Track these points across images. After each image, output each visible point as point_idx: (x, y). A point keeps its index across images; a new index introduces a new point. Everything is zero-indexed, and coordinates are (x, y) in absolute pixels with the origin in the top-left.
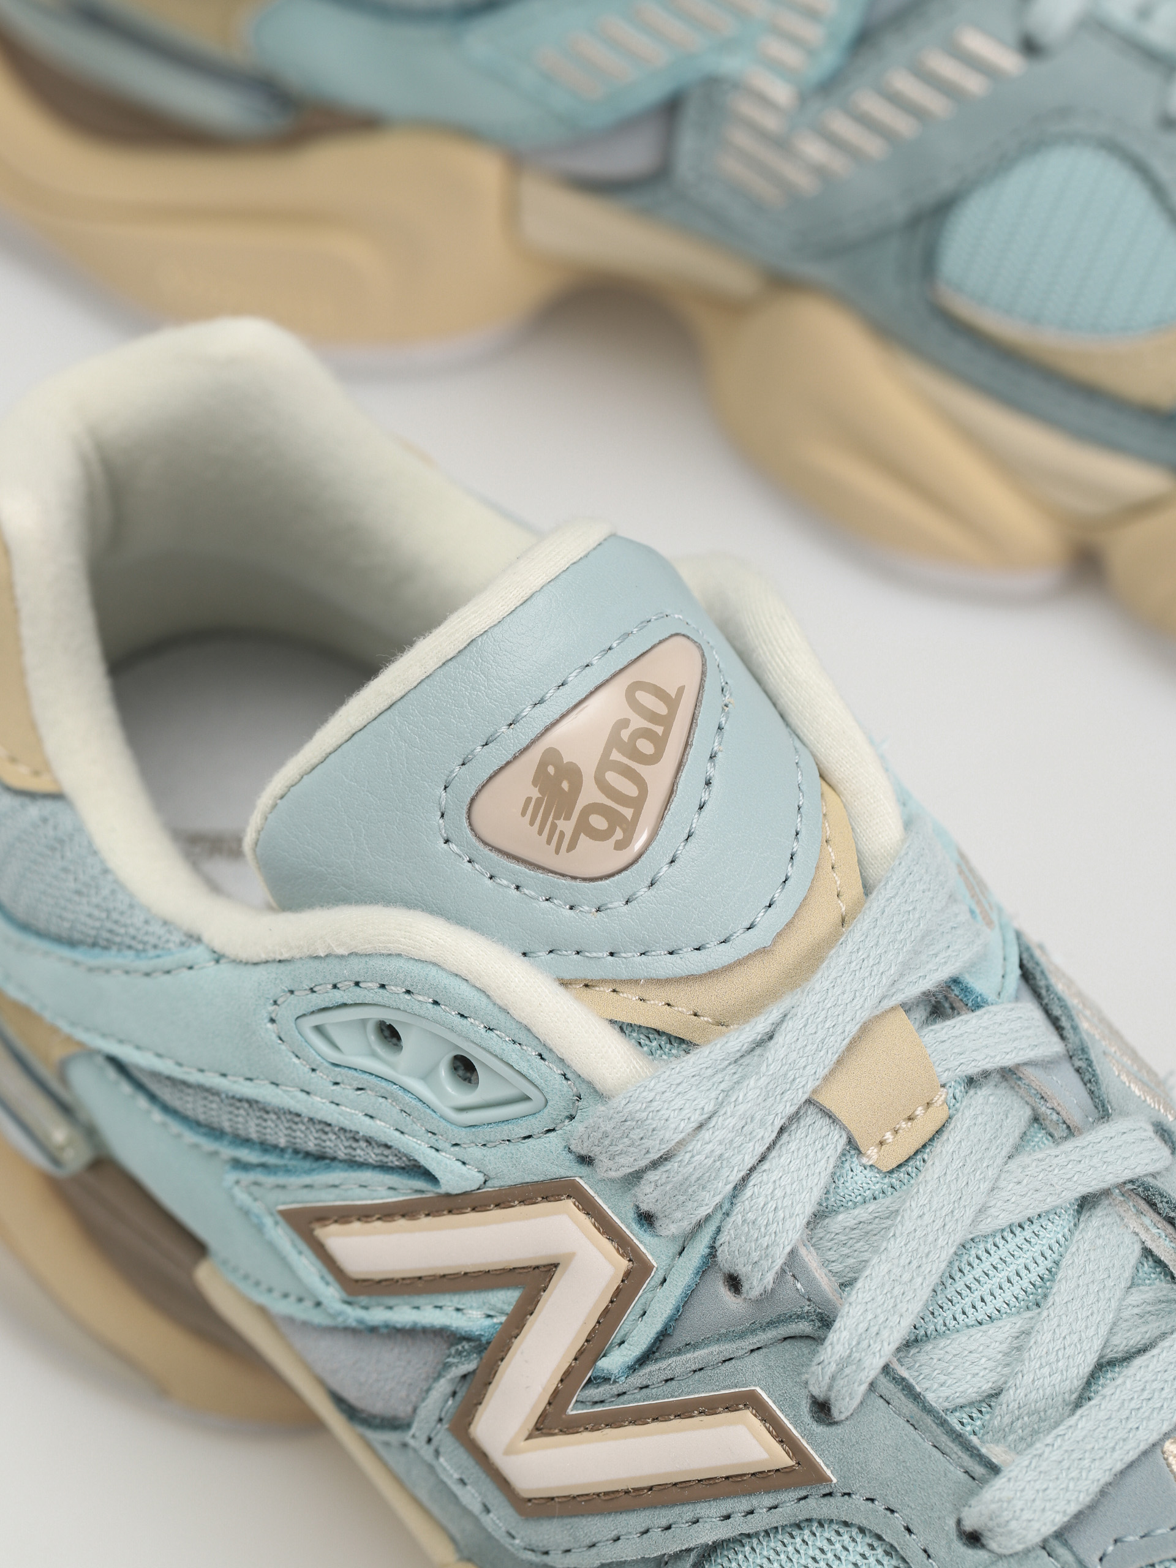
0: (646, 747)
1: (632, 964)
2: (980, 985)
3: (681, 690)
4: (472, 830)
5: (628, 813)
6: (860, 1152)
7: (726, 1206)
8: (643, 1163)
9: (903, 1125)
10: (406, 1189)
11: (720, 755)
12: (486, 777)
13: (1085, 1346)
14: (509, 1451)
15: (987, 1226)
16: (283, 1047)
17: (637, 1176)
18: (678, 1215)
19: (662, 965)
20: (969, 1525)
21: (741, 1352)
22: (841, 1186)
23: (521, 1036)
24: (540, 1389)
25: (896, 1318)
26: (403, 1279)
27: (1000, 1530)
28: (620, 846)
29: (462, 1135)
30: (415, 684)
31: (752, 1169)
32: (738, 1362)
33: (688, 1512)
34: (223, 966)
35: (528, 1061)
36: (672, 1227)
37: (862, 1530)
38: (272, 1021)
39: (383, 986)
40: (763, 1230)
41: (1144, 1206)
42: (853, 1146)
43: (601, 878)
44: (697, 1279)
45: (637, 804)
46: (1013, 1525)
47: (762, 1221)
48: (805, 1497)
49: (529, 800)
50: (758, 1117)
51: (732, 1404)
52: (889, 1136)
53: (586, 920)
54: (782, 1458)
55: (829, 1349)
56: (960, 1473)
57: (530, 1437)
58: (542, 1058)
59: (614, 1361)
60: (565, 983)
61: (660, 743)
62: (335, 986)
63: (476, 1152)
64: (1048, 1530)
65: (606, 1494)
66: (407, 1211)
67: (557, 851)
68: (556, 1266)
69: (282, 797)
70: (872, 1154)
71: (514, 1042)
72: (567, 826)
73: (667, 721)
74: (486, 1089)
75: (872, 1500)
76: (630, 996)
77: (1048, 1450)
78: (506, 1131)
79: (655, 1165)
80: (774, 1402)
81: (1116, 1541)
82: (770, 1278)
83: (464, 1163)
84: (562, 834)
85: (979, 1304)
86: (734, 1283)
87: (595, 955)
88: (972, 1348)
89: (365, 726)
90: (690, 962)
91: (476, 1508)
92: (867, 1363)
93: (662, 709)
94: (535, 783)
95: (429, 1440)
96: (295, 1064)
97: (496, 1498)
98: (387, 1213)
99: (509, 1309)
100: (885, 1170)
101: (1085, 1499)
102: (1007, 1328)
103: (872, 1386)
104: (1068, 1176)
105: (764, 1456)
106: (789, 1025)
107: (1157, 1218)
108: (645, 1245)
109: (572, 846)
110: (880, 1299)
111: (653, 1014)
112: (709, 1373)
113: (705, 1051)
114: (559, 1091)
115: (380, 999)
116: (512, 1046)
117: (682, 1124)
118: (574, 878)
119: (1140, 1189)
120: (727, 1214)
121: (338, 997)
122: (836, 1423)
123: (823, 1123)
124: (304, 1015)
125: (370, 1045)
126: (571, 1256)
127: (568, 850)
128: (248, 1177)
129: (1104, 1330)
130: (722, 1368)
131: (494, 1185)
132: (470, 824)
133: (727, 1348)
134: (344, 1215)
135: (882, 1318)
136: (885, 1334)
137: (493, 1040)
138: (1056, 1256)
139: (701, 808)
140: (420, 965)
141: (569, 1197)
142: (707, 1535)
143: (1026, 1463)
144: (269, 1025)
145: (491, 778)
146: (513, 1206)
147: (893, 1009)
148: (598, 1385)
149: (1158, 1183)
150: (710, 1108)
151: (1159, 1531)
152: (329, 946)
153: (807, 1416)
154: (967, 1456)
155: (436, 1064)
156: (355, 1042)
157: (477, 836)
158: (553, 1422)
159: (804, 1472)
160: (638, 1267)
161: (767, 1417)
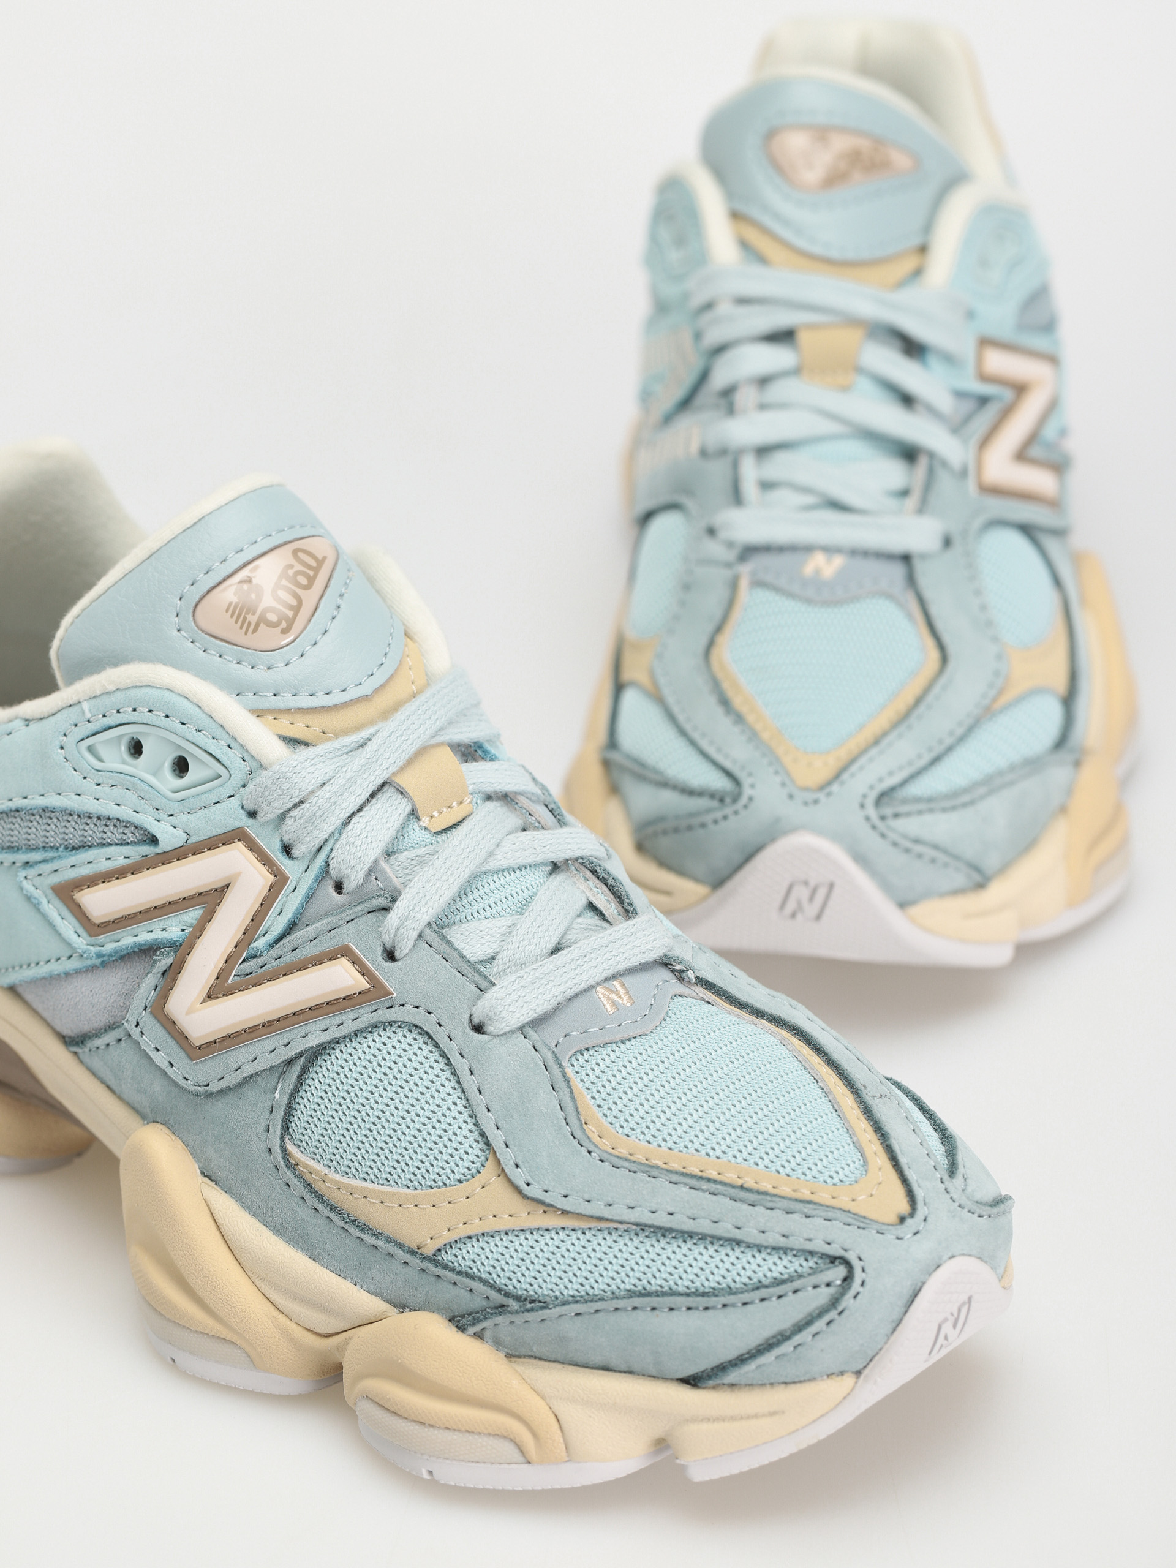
0: (303, 581)
1: (287, 701)
2: (493, 748)
3: (325, 558)
4: (195, 622)
5: (291, 615)
6: (419, 819)
7: (337, 835)
8: (289, 806)
9: (445, 810)
10: (137, 852)
11: (346, 595)
12: (205, 590)
14: (189, 1012)
15: (493, 865)
16: (67, 764)
17: (283, 817)
18: (308, 839)
19: (305, 702)
20: (476, 1021)
21: (341, 922)
22: (406, 837)
24: (212, 966)
26: (129, 915)
27: (496, 1018)
28: (285, 631)
29: (177, 809)
30: (166, 542)
31: (354, 814)
32: (339, 929)
33: (301, 1030)
34: (32, 725)
35: (221, 749)
36: (303, 848)
37: (410, 1029)
38: (62, 748)
39: (134, 710)
40: (358, 848)
41: (589, 874)
42: (414, 814)
44: (316, 885)
45: (297, 610)
46: (504, 1014)
47: (358, 843)
48: (376, 1009)
49: (231, 604)
51: (333, 955)
52: (436, 814)
53: (260, 675)
54: (363, 984)
55: (396, 910)
56: (473, 987)
57: (203, 1003)
58: (230, 748)
59: (260, 943)
60: (246, 710)
61: (311, 580)
62: (104, 715)
63: (184, 818)
64: (524, 1019)
65: (249, 1028)
66: (136, 868)
67: (246, 634)
68: (227, 886)
69: (77, 617)
70: (425, 821)
71: (213, 738)
72: (253, 618)
73: (317, 570)
74: (193, 775)
75: (417, 1007)
76: (284, 720)
77: (526, 975)
78: (203, 801)
79: (296, 806)
80: (360, 951)
81: (566, 1035)
82: (361, 875)
83: (175, 828)
84: (250, 623)
85: (487, 908)
86: (339, 887)
87: (265, 694)
88: (482, 929)
89: (133, 570)
90: (321, 700)
91: (164, 1065)
92: (417, 921)
93: (313, 563)
94: (235, 595)
95: (138, 1024)
96: (73, 774)
97: (177, 1052)
99: (195, 922)
100: (433, 831)
101: (548, 1007)
102: (503, 922)
103: (420, 936)
104: (544, 845)
105: (351, 982)
106: (380, 734)
107: (597, 881)
108: (285, 866)
109: (255, 630)
111: (298, 730)
112: (320, 939)
113: (331, 743)
114: (239, 770)
115: (132, 718)
116: (212, 740)
117: (313, 781)
119: (587, 863)
120: (337, 840)
121: (108, 721)
122: (399, 960)
123: (398, 798)
124: (83, 739)
125: (122, 756)
126: (238, 875)
127: (253, 633)
128: (33, 872)
129: (562, 928)
130: (329, 935)
131: (193, 840)
132: (194, 619)
133: (333, 920)
134: (95, 881)
136: (430, 904)
137: (201, 739)
138: (534, 891)
139: (333, 619)
140: (159, 691)
141: (239, 840)
142: (313, 1041)
143: (513, 979)
144: (59, 750)
145: (208, 592)
146: (203, 852)
147: (442, 744)
148: (248, 960)
150: (330, 774)
151: (592, 1030)
152: (104, 685)
153: (380, 958)
154: (476, 976)
155: (163, 764)
156: (116, 757)
157: (198, 627)
158: (218, 990)
159: (375, 992)
160: (280, 881)
161: (355, 961)
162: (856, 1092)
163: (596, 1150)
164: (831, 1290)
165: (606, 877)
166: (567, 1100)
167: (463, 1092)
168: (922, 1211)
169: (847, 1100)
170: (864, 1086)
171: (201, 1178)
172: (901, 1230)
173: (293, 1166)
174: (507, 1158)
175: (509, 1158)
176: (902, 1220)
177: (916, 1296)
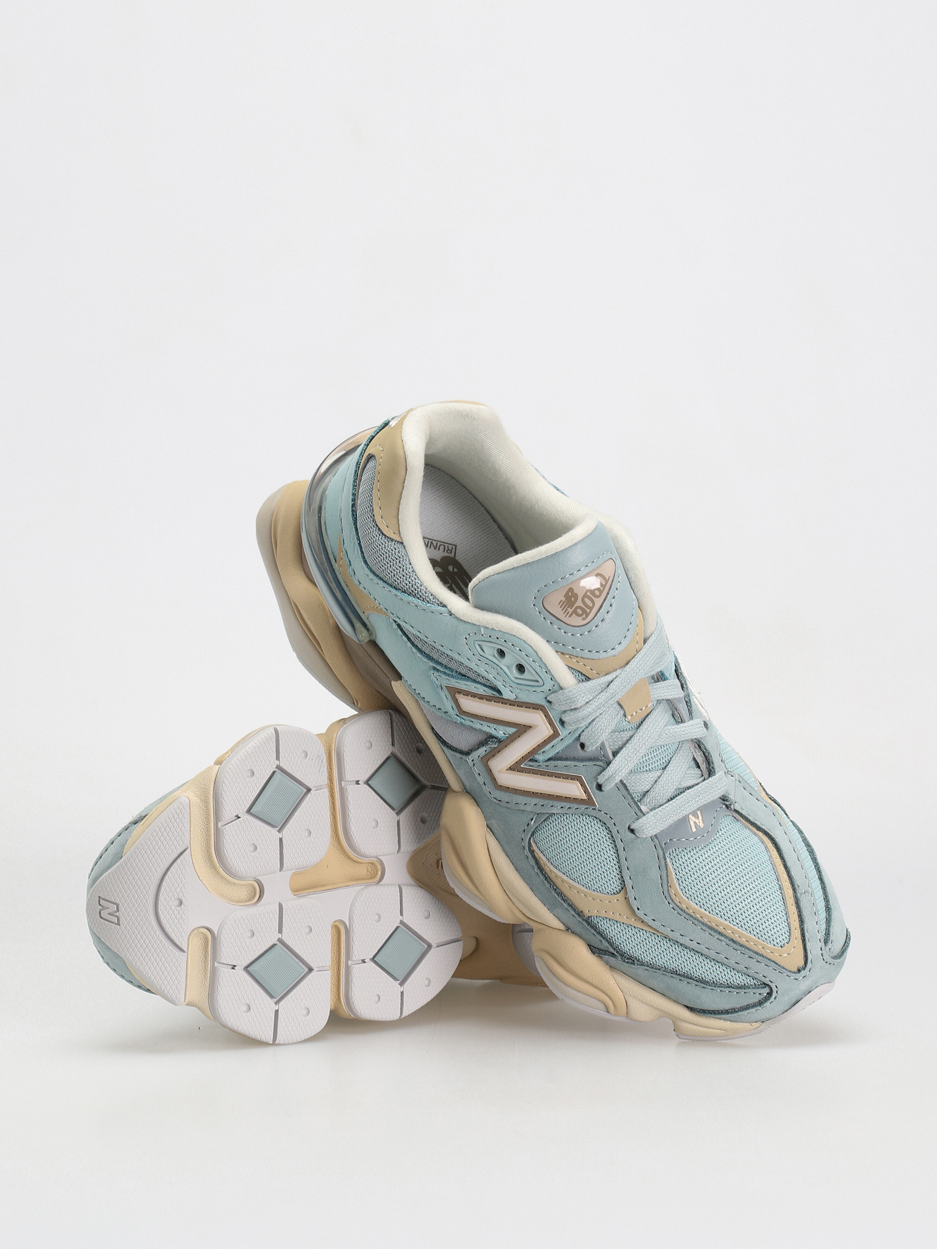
0: (597, 593)
1: (577, 652)
2: (667, 675)
3: (609, 577)
4: (542, 604)
5: (588, 611)
6: (626, 717)
7: (587, 725)
8: (567, 709)
9: (639, 712)
10: (490, 693)
11: (616, 598)
13: (674, 783)
14: (499, 771)
16: (466, 646)
17: (564, 712)
18: (572, 725)
19: (586, 654)
20: (632, 827)
21: (580, 765)
23: (543, 666)
24: (515, 757)
25: (627, 767)
26: (481, 716)
27: (640, 831)
28: (583, 619)
29: (514, 685)
30: (537, 560)
32: (578, 767)
33: (551, 803)
34: (453, 618)
35: (541, 671)
36: (569, 728)
37: (600, 821)
39: (505, 641)
40: (595, 734)
42: (625, 715)
43: (575, 626)
44: (572, 743)
45: (591, 608)
46: (644, 830)
47: (596, 731)
48: (587, 808)
49: (562, 601)
50: (603, 704)
51: (573, 778)
52: (634, 714)
53: (568, 637)
54: (584, 796)
55: (608, 770)
56: (633, 813)
57: (507, 770)
58: (547, 673)
59: (540, 757)
60: (557, 652)
61: (601, 592)
62: (490, 636)
63: (517, 691)
64: (654, 834)
65: (526, 791)
66: (489, 699)
67: (566, 616)
68: (531, 727)
70: (628, 718)
71: (539, 665)
72: (570, 611)
73: (604, 586)
74: (526, 675)
75: (606, 814)
76: (575, 660)
77: (658, 812)
78: (529, 688)
79: (572, 710)
80: (586, 781)
81: (670, 840)
82: (594, 747)
83: (512, 692)
84: (568, 612)
85: (648, 766)
86: (583, 746)
87: (568, 646)
88: (643, 777)
89: (519, 567)
90: (594, 655)
91: (481, 782)
92: (617, 778)
94: (564, 597)
95: (473, 760)
96: (468, 651)
97: (488, 781)
98: (481, 697)
99: (511, 735)
100: (631, 723)
101: (666, 827)
102: (654, 774)
103: (616, 785)
104: (678, 734)
105: (579, 794)
106: (618, 679)
107: (700, 750)
108: (560, 729)
110: (624, 761)
111: (581, 667)
112: (568, 768)
113: (594, 681)
114: (549, 682)
115: (503, 644)
116: (539, 667)
117: (581, 702)
118: (568, 625)
119: (697, 742)
120: (587, 728)
121: (490, 639)
122: (602, 792)
123: (619, 708)
124: (477, 641)
125: (494, 654)
126: (537, 726)
127: (569, 617)
128: (436, 674)
129: (681, 781)
130: (573, 768)
131: (519, 700)
133: (576, 763)
134: (467, 694)
135: (623, 766)
136: (623, 771)
137: (532, 663)
138: (671, 756)
139: (607, 612)
140: (519, 639)
141: (541, 710)
142: (554, 810)
143: (652, 814)
144: (465, 640)
146: (522, 708)
147: (644, 678)
148: (533, 762)
149: (702, 740)
150: (590, 699)
151: (683, 839)
152: (493, 625)
153: (595, 788)
154: (637, 809)
155: (513, 665)
156: (490, 652)
157: (543, 606)
158: (515, 768)
159: (589, 802)
160: (556, 734)
161: (583, 785)
162: (794, 890)
163: (672, 903)
164: (761, 997)
165: (705, 751)
166: (664, 876)
167: (618, 855)
168: (809, 965)
169: (789, 892)
170: (798, 886)
171: (486, 828)
172: (797, 976)
173: (532, 852)
174: (631, 894)
175: (632, 895)
176: (799, 971)
177: (797, 1003)
